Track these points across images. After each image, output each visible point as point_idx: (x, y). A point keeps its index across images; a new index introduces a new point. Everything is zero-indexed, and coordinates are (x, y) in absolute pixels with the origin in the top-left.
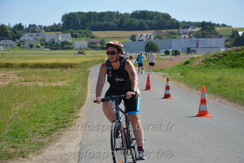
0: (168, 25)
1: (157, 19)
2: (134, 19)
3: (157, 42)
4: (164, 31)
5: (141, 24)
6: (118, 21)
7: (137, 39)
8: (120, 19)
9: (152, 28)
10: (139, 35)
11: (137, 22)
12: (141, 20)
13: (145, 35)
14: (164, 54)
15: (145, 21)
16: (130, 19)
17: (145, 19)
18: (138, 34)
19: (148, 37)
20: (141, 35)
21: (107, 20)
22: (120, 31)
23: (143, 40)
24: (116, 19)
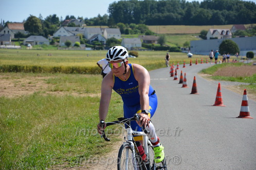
0: (252, 17)
1: (237, 10)
2: (206, 10)
3: (237, 41)
4: (246, 26)
5: (215, 15)
6: (184, 12)
7: (208, 36)
8: (186, 9)
9: (229, 21)
10: (212, 31)
11: (210, 13)
12: (215, 11)
13: (220, 31)
14: (245, 57)
15: (220, 12)
16: (200, 10)
17: (221, 10)
18: (210, 29)
19: (224, 34)
20: (214, 31)
21: (169, 11)
22: (186, 25)
23: (216, 38)
24: (180, 10)
